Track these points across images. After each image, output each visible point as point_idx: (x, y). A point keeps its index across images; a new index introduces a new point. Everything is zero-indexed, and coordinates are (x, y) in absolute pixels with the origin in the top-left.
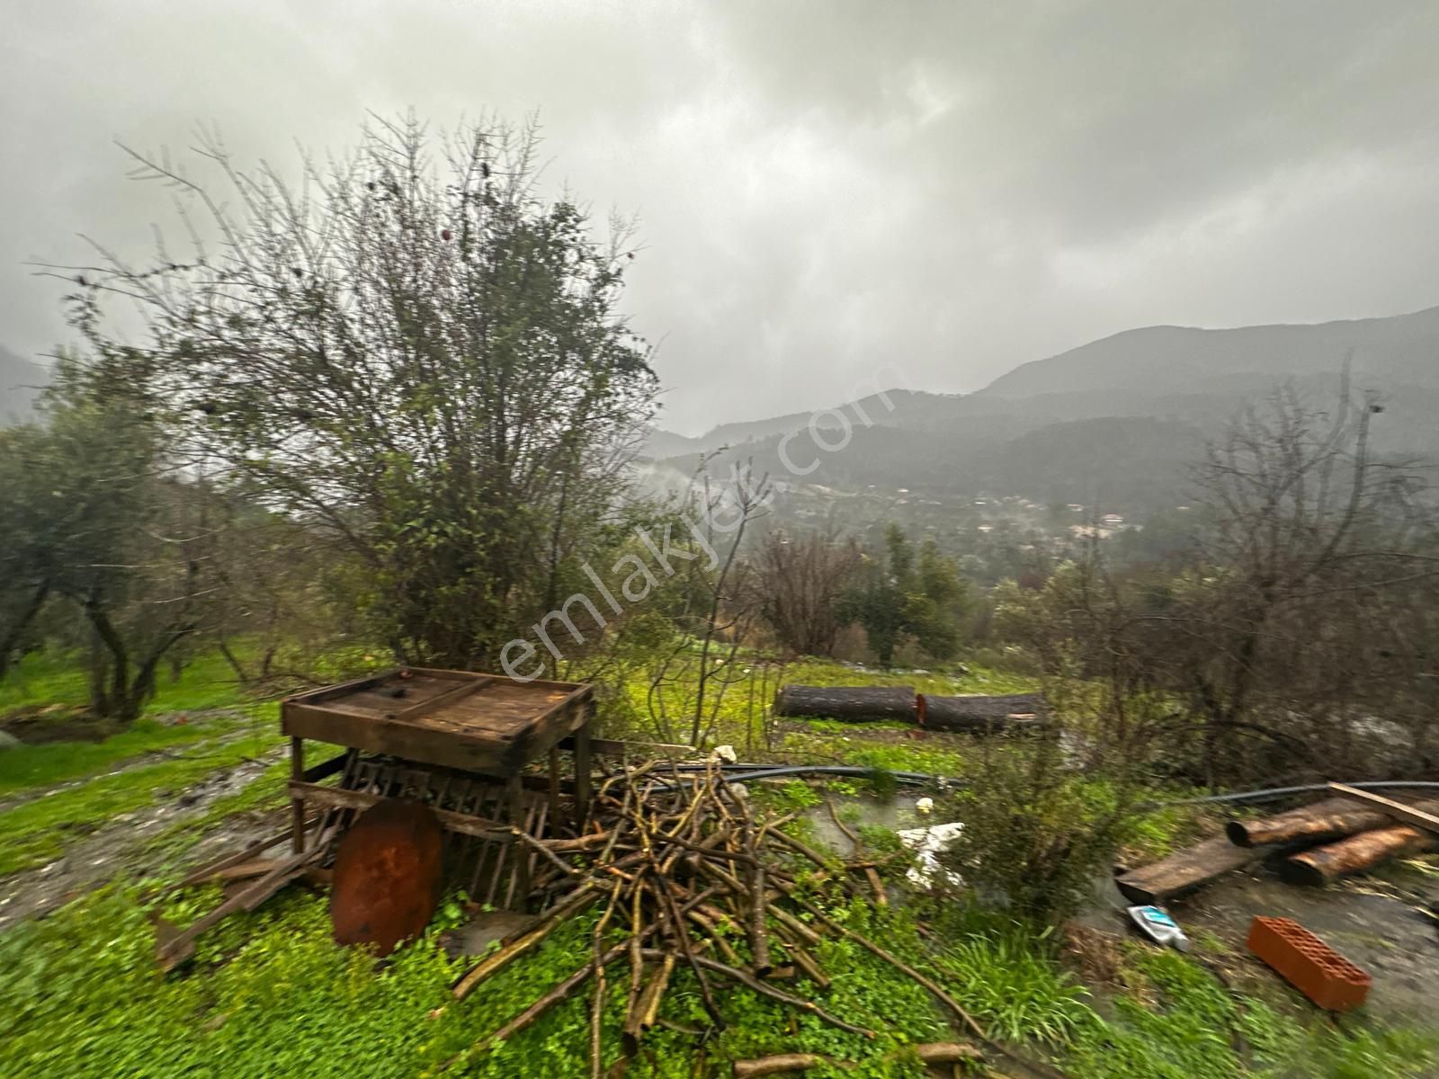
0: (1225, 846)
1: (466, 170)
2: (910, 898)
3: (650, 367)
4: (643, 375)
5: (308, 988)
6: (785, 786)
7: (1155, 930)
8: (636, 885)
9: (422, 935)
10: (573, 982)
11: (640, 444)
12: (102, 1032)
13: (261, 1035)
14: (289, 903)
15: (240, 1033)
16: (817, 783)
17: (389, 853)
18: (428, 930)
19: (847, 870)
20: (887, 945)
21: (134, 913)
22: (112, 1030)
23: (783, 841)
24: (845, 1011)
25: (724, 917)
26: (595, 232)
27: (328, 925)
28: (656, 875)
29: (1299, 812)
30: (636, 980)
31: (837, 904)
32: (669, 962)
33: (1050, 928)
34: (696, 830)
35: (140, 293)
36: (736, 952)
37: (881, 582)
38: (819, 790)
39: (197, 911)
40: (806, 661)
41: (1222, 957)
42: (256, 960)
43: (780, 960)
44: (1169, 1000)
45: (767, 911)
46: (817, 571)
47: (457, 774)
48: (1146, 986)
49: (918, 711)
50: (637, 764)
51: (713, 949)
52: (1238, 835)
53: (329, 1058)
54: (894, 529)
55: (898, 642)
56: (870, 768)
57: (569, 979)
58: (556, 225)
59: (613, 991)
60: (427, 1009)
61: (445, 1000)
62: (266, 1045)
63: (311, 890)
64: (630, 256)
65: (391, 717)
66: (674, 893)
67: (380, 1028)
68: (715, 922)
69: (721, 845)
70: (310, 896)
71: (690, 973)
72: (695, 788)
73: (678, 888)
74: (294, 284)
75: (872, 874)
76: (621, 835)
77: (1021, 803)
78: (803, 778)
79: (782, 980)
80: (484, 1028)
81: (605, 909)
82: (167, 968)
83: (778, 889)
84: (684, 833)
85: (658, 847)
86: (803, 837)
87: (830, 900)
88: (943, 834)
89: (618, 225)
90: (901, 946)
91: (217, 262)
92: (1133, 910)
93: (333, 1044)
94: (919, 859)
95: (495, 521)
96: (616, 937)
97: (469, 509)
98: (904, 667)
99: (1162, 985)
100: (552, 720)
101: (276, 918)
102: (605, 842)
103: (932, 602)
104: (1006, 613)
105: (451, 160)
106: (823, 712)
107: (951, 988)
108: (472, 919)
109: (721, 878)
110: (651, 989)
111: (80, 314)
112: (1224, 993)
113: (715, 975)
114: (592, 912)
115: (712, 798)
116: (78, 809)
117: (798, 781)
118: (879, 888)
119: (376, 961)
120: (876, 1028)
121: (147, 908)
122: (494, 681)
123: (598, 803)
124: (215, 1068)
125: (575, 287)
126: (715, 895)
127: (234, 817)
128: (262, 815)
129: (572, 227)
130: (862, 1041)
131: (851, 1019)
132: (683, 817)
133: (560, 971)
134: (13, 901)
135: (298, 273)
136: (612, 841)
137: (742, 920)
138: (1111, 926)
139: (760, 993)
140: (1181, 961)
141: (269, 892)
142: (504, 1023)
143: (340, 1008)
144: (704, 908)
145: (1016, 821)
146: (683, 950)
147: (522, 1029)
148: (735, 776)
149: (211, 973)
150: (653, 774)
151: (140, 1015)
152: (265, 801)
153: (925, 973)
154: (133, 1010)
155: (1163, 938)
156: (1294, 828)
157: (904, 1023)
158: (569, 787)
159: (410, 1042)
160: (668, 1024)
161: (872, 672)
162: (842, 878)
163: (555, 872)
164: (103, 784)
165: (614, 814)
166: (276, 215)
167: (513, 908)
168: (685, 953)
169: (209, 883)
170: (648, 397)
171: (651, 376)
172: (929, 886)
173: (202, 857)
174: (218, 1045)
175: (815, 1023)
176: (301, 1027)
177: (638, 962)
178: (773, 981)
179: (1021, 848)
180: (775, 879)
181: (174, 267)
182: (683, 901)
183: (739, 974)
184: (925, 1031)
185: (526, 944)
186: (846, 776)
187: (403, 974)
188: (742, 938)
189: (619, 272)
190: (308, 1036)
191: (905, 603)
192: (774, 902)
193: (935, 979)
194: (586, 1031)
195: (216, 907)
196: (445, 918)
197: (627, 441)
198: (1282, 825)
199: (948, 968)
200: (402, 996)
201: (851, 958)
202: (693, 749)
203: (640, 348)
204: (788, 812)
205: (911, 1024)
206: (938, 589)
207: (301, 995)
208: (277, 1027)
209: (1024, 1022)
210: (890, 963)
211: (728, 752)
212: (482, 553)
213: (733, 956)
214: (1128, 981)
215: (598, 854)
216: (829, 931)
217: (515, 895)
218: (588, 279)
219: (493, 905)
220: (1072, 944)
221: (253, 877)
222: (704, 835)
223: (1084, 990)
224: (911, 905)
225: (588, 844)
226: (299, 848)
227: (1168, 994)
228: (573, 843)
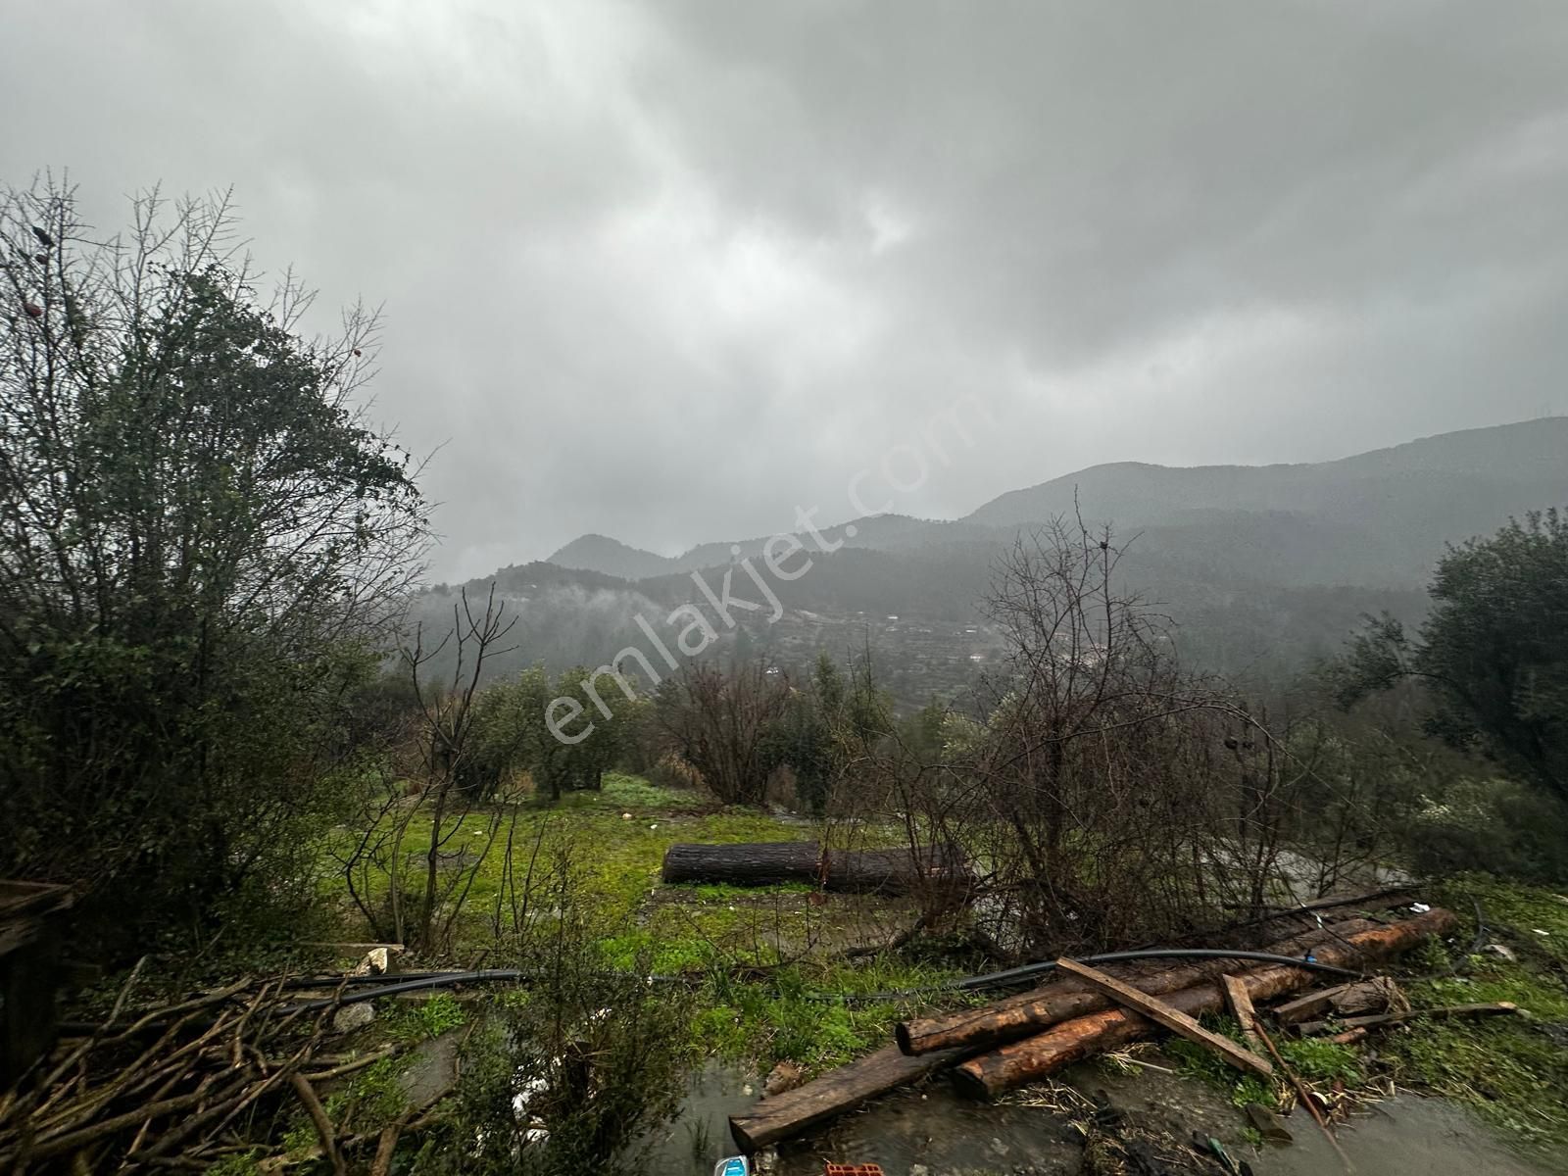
3: (409, 479)
6: (424, 1003)
16: (472, 995)
37: (811, 719)
38: (469, 1005)
40: (730, 812)
46: (746, 708)
49: (822, 869)
52: (904, 1041)
54: (824, 660)
64: (358, 353)
98: (836, 816)
104: (955, 751)
106: (713, 875)
117: (447, 994)
191: (830, 743)
198: (958, 1025)
206: (866, 725)
211: (379, 957)
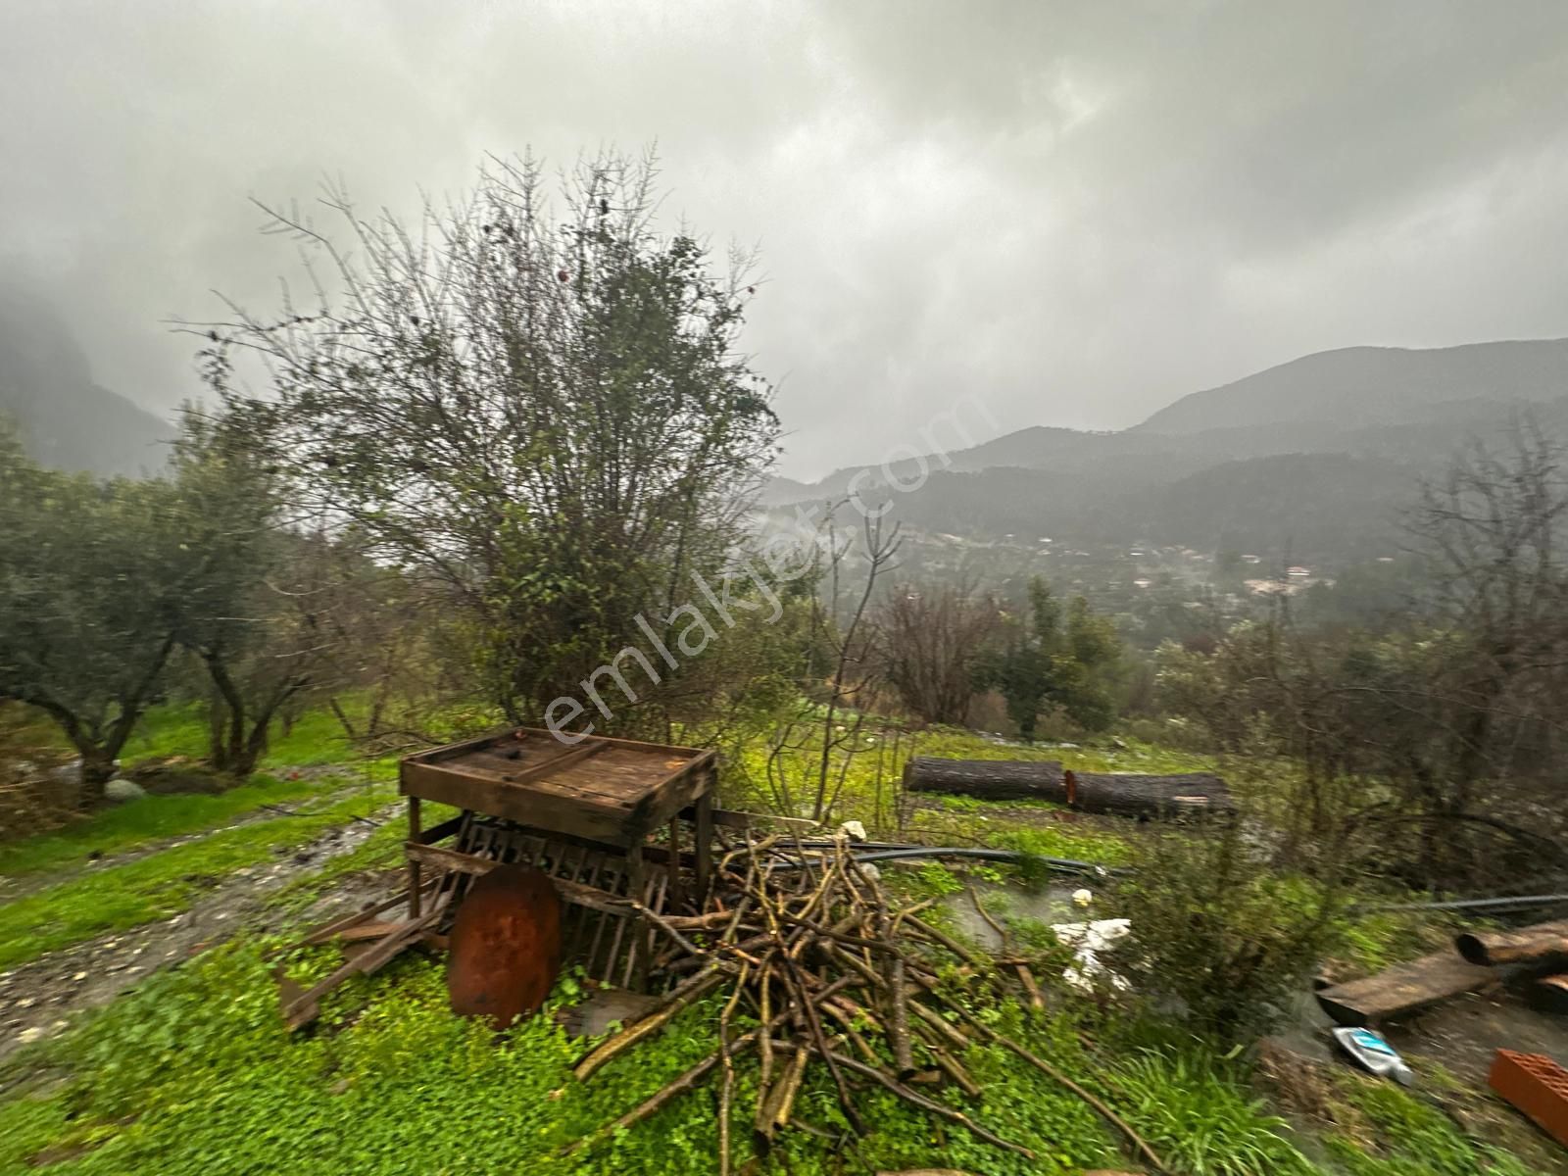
0: (1455, 962)
1: (584, 208)
2: (1070, 1002)
3: (771, 409)
4: (763, 417)
5: (428, 1058)
6: (921, 868)
7: (1368, 1057)
8: (764, 971)
9: (540, 1011)
10: (698, 1071)
11: (758, 492)
12: (231, 1089)
13: (383, 1104)
14: (407, 968)
15: (363, 1100)
16: (957, 867)
17: (506, 922)
18: (545, 1005)
19: (996, 965)
20: (1044, 1054)
21: (259, 970)
22: (242, 1087)
23: (921, 930)
24: (998, 1125)
25: (860, 1011)
26: (714, 267)
27: (445, 994)
28: (785, 961)
29: (1549, 926)
30: (766, 1074)
31: (983, 1004)
32: (802, 1056)
33: (1239, 1047)
34: (827, 912)
35: (268, 346)
36: (873, 1050)
37: (1024, 642)
38: (960, 875)
39: (318, 972)
40: (937, 730)
41: (1455, 1095)
42: (376, 1025)
43: (924, 1062)
44: (1390, 1142)
45: (909, 1007)
46: (949, 631)
47: (574, 841)
48: (1359, 1123)
49: (1067, 788)
50: (758, 838)
51: (848, 1045)
52: (1471, 949)
53: (450, 1133)
54: (1038, 582)
55: (1042, 712)
56: (1017, 852)
57: (694, 1067)
58: (675, 260)
59: (740, 1084)
60: (546, 1089)
61: (564, 1081)
62: (388, 1114)
63: (427, 955)
64: (751, 290)
65: (508, 779)
66: (805, 981)
67: (499, 1105)
68: (850, 1015)
69: (854, 930)
70: (426, 963)
71: (824, 1070)
72: (824, 867)
73: (809, 977)
74: (412, 333)
75: (1024, 972)
76: (745, 915)
77: (1202, 900)
78: (942, 861)
79: (926, 1085)
80: (606, 1113)
81: (731, 994)
82: (292, 1028)
83: (918, 983)
84: (813, 916)
85: (787, 931)
86: (943, 926)
87: (977, 999)
88: (1106, 931)
89: (737, 258)
90: (1061, 1057)
91: (339, 313)
92: (1340, 1032)
93: (454, 1119)
94: (1078, 957)
95: (608, 575)
96: (742, 1026)
97: (583, 561)
98: (1050, 740)
99: (1381, 1124)
100: (672, 787)
101: (394, 984)
102: (728, 921)
103: (1083, 667)
104: (1169, 680)
105: (569, 199)
106: (957, 788)
107: (1120, 1108)
108: (591, 997)
109: (855, 967)
110: (783, 1083)
111: (213, 369)
112: (1459, 1138)
113: (851, 1074)
114: (716, 996)
115: (841, 879)
116: (201, 861)
117: (936, 863)
118: (1033, 988)
119: (494, 1034)
120: (1035, 1147)
121: (271, 966)
122: (610, 744)
123: (719, 879)
124: (340, 1133)
125: (692, 326)
126: (850, 987)
127: (347, 876)
128: (375, 876)
129: (691, 262)
130: (1019, 1161)
131: (1006, 1134)
132: (811, 898)
133: (684, 1058)
134: (145, 951)
135: (415, 321)
136: (736, 920)
137: (881, 1016)
138: (1314, 1050)
139: (901, 1098)
140: (1402, 1095)
141: (387, 957)
142: (627, 1110)
143: (459, 1081)
144: (838, 999)
145: (1197, 920)
146: (816, 1043)
147: (646, 1118)
148: (865, 855)
149: (332, 1036)
150: (776, 850)
151: (268, 1073)
152: (377, 862)
153: (1089, 1089)
154: (261, 1068)
155: (1379, 1068)
156: (1546, 946)
157: (1067, 1143)
158: (689, 860)
159: (530, 1123)
160: (801, 1125)
161: (1012, 745)
162: (991, 975)
163: (675, 950)
164: (222, 838)
165: (736, 891)
166: (395, 262)
167: (630, 988)
168: (819, 1048)
169: (327, 943)
170: (768, 441)
171: (772, 418)
172: (1090, 990)
173: (320, 916)
174: (341, 1111)
175: (965, 1136)
176: (421, 1099)
177: (768, 1056)
178: (916, 1086)
179: (1203, 951)
180: (914, 972)
181: (299, 320)
182: (814, 990)
183: (878, 1075)
184: (1091, 1154)
185: (648, 1027)
186: (990, 860)
187: (520, 1050)
188: (880, 1036)
189: (739, 309)
190: (429, 1108)
191: (1050, 667)
192: (915, 997)
193: (1101, 1096)
194: (713, 1126)
195: (335, 969)
196: (562, 993)
197: (746, 488)
198: (1529, 942)
199: (1116, 1084)
200: (520, 1074)
201: (1004, 1066)
202: (817, 824)
203: (760, 389)
204: (925, 898)
205: (1075, 1145)
206: (1089, 650)
207: (421, 1065)
208: (399, 1096)
209: (1209, 1154)
210: (1049, 1074)
211: (857, 828)
212: (598, 609)
213: (871, 1054)
214: (1336, 1115)
215: (720, 935)
216: (977, 1034)
217: (634, 973)
218: (707, 317)
219: (611, 982)
220: (1267, 1068)
221: (371, 940)
222: (834, 920)
223: (1282, 1122)
224: (1070, 1010)
225: (710, 923)
226: (415, 913)
227: (1387, 1135)
228: (695, 921)
